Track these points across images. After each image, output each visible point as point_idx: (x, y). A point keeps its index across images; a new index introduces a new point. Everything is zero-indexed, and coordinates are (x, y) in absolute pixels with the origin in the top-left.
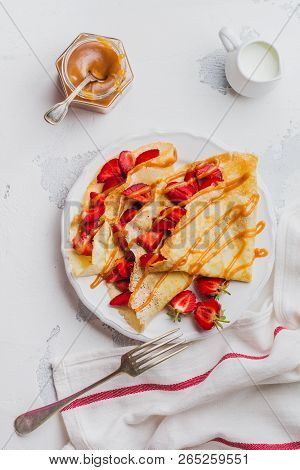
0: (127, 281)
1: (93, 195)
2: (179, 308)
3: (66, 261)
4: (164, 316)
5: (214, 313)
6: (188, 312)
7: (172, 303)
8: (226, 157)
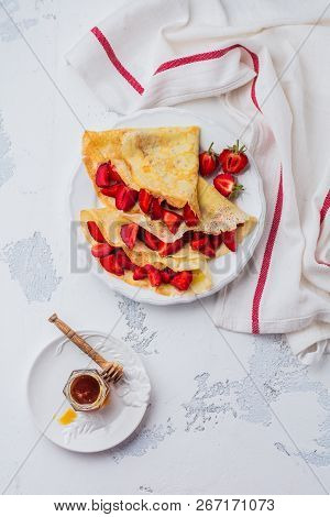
0: (211, 237)
1: (136, 278)
2: (230, 188)
3: (199, 296)
4: (239, 201)
5: (232, 155)
6: (233, 179)
7: (226, 195)
8: (88, 162)
